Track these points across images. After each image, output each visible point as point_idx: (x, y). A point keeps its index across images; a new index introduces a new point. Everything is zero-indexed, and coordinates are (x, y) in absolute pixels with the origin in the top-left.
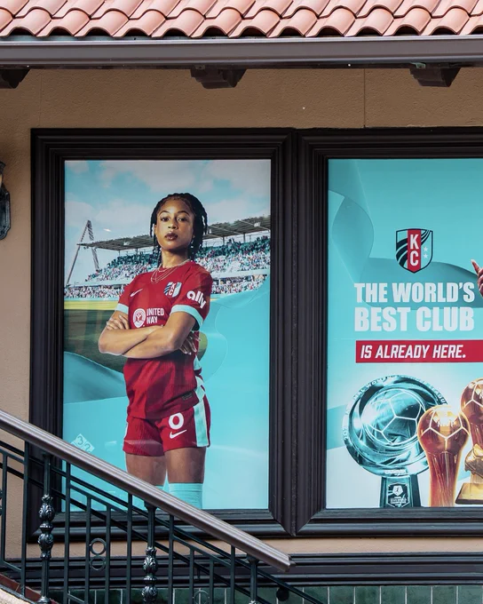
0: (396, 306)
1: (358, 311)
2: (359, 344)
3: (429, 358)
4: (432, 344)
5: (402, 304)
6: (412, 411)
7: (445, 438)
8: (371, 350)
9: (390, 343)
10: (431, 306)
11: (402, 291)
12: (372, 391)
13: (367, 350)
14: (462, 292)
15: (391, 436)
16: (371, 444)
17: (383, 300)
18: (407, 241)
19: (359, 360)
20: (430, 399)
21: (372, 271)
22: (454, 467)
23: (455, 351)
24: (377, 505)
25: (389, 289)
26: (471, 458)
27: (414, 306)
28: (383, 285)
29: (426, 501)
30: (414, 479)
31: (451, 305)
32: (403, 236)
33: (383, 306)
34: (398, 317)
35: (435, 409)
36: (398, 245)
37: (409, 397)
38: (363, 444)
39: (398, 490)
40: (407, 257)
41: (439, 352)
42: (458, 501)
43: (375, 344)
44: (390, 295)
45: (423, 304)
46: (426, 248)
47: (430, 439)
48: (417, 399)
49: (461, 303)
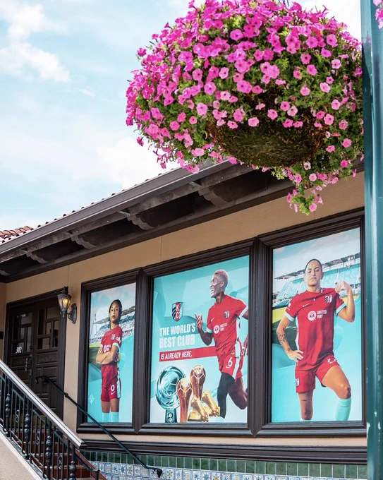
0: (171, 336)
1: (161, 339)
2: (161, 353)
3: (181, 358)
4: (182, 351)
5: (174, 335)
6: (175, 381)
7: (185, 392)
8: (165, 356)
9: (169, 352)
10: (181, 335)
11: (174, 330)
12: (164, 373)
13: (163, 355)
14: (191, 328)
15: (169, 392)
16: (163, 396)
17: (168, 334)
18: (175, 308)
19: (161, 360)
20: (181, 375)
21: (165, 323)
22: (187, 405)
23: (189, 354)
24: (163, 421)
25: (169, 329)
26: (193, 401)
27: (177, 335)
28: (168, 328)
29: (179, 421)
30: (175, 409)
31: (187, 334)
32: (174, 306)
33: (168, 336)
34: (172, 341)
35: (182, 380)
36: (173, 310)
37: (174, 375)
38: (161, 395)
39: (170, 415)
40: (175, 315)
41: (184, 355)
42: (189, 420)
43: (165, 353)
44: (170, 333)
45: (180, 334)
46: (181, 310)
47: (180, 392)
48: (177, 376)
49: (191, 333)
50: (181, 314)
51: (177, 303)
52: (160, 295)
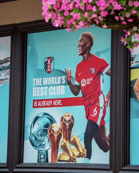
0: (44, 86)
1: (34, 88)
2: (34, 101)
3: (52, 106)
4: (53, 100)
5: (46, 86)
6: (47, 126)
7: (56, 136)
8: (38, 103)
9: (42, 100)
10: (53, 85)
11: (46, 81)
12: (37, 118)
13: (36, 102)
14: (62, 80)
15: (41, 135)
16: (36, 139)
17: (41, 84)
18: (47, 62)
19: (34, 107)
20: (52, 121)
21: (39, 75)
22: (58, 147)
23: (59, 102)
24: (36, 161)
25: (42, 80)
26: (63, 144)
27: (48, 86)
28: (41, 79)
29: (50, 161)
30: (47, 151)
31: (59, 85)
32: (46, 60)
33: (40, 86)
34: (44, 90)
35: (54, 125)
36: (45, 63)
37: (46, 120)
38: (33, 138)
39: (42, 156)
40: (47, 68)
41: (55, 103)
42: (59, 161)
43: (38, 101)
44: (42, 83)
45: (51, 85)
46: (52, 64)
47: (52, 136)
48: (48, 121)
49: (61, 84)
50: (52, 67)
51: (49, 58)
52: (33, 50)
